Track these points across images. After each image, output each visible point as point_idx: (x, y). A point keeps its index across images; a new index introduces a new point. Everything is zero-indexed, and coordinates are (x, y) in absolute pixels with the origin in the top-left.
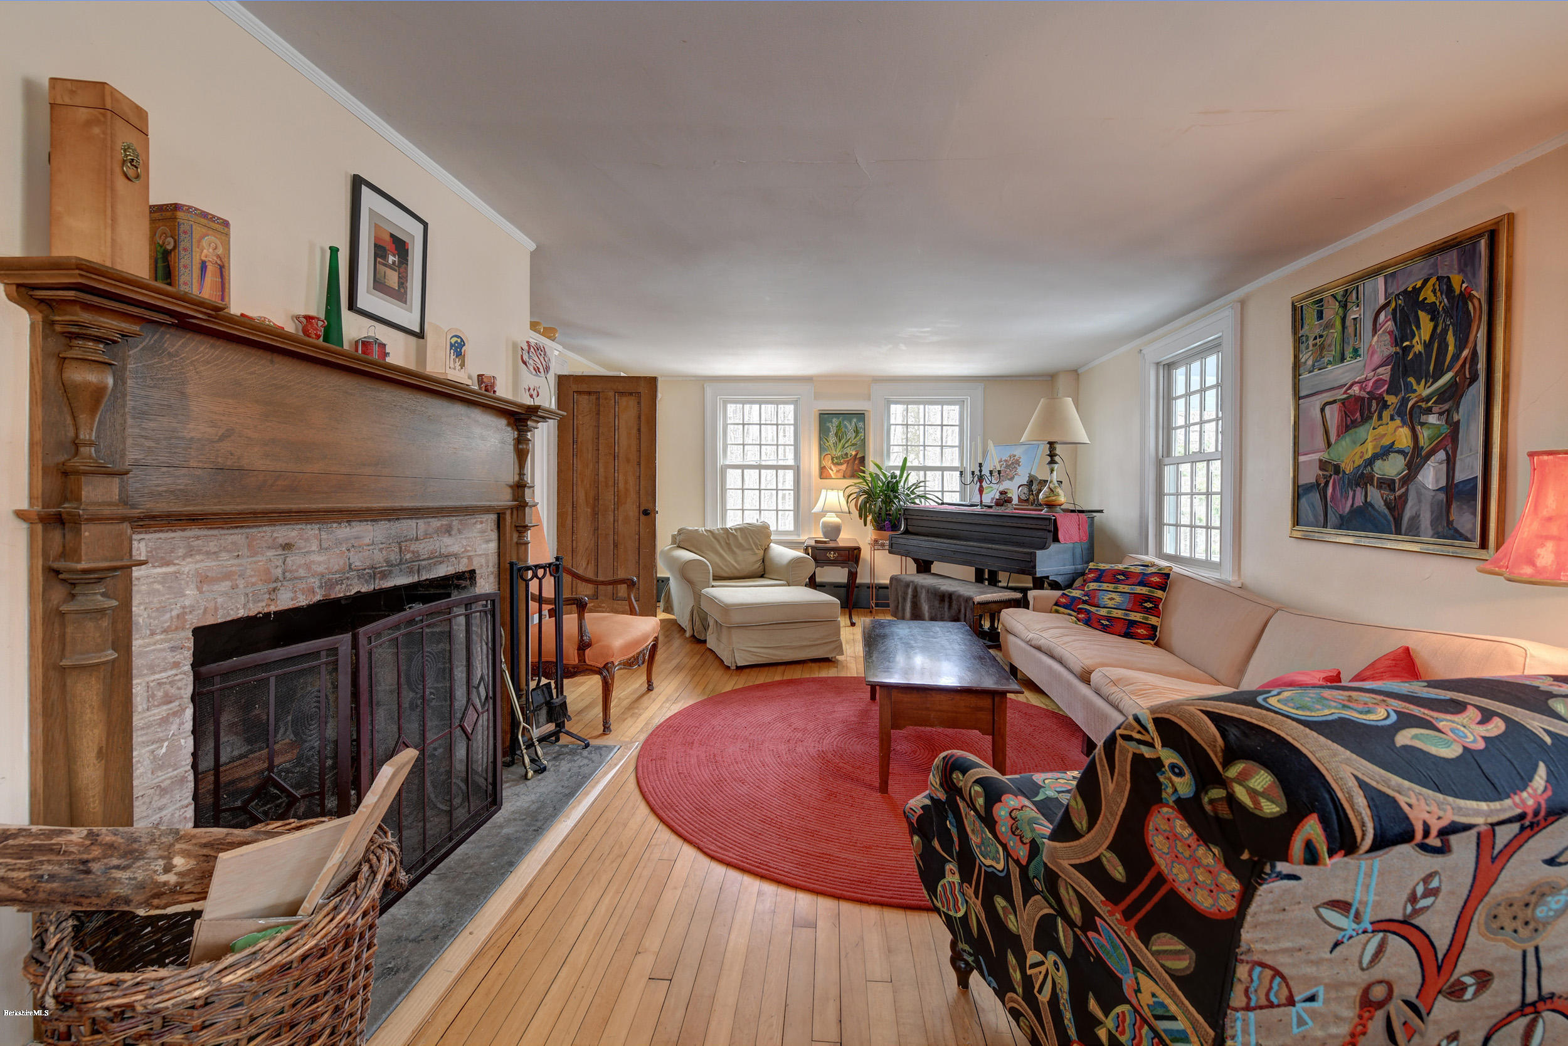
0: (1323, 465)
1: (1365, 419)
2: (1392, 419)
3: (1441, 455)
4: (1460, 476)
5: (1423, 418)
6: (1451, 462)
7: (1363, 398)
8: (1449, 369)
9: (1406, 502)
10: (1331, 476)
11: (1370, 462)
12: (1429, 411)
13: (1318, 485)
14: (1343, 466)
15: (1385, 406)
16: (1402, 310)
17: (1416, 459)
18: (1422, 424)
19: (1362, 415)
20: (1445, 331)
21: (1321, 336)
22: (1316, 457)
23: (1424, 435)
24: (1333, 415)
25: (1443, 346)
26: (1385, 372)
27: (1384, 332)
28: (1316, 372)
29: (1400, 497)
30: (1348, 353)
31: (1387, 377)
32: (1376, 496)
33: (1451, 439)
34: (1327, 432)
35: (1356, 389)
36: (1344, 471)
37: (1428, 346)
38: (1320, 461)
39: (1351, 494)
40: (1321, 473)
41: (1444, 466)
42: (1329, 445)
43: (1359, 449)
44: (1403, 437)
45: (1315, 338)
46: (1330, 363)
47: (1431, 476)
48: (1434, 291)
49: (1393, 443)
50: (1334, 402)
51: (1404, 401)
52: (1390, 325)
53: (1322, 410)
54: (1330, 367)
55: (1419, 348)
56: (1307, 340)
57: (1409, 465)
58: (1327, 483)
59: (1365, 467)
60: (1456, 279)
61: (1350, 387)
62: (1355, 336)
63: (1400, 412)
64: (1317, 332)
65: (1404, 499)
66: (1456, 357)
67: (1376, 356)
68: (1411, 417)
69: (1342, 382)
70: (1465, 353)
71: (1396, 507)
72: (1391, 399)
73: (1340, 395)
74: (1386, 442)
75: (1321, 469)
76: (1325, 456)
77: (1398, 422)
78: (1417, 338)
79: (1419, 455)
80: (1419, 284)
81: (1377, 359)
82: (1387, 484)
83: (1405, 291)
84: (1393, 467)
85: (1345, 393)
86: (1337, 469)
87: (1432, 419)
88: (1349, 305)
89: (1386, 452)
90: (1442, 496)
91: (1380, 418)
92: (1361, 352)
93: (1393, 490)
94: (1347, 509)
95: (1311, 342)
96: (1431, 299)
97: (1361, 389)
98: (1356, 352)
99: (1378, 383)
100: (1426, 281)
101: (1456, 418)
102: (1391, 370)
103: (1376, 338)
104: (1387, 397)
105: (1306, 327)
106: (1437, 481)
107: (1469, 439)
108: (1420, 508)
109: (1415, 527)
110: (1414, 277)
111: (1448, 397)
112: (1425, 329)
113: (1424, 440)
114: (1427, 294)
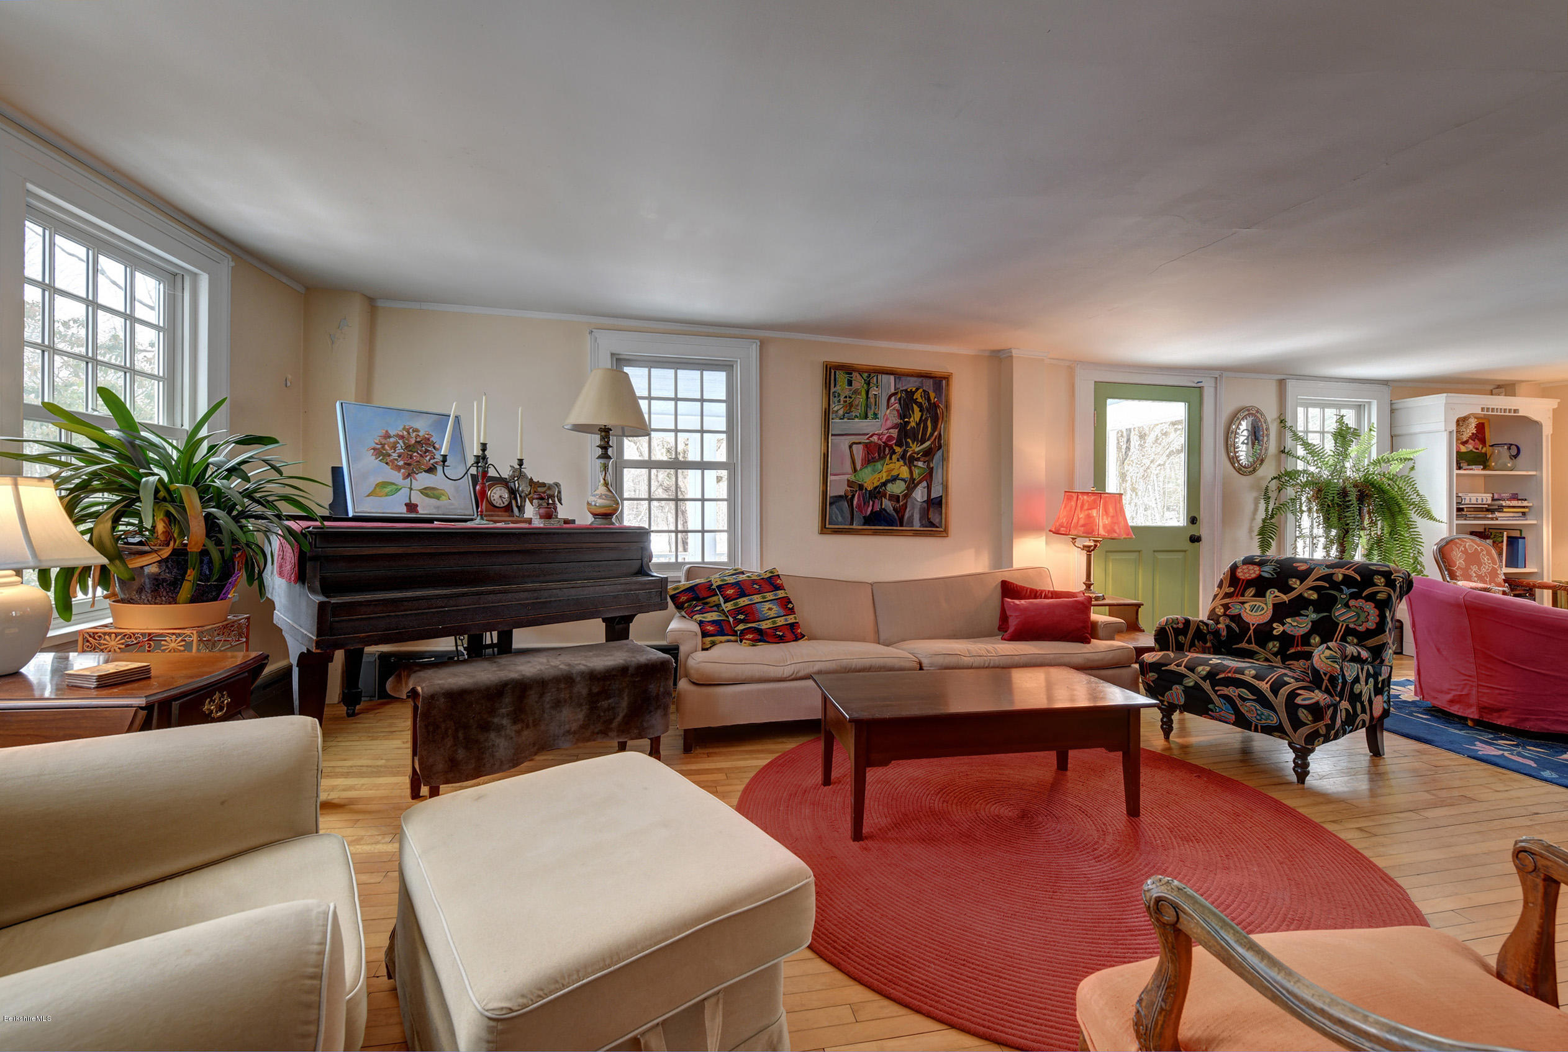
0: (850, 483)
1: (882, 458)
2: (898, 460)
3: (924, 484)
4: (933, 496)
5: (915, 463)
6: (929, 488)
7: (880, 445)
8: (928, 440)
9: (906, 508)
10: (856, 491)
11: (884, 484)
12: (918, 459)
13: (846, 497)
14: (865, 485)
15: (894, 452)
16: (904, 400)
17: (912, 485)
18: (915, 466)
19: (879, 455)
20: (926, 419)
21: (850, 397)
22: (846, 477)
23: (916, 472)
24: (859, 451)
25: (925, 428)
26: (894, 433)
27: (894, 409)
28: (846, 420)
29: (902, 505)
30: (870, 415)
31: (895, 436)
32: (887, 504)
33: (929, 476)
34: (853, 462)
35: (875, 438)
36: (866, 489)
37: (918, 424)
38: (848, 481)
39: (871, 503)
40: (849, 489)
41: (926, 489)
42: (855, 470)
43: (877, 476)
44: (904, 472)
45: (846, 397)
46: (856, 417)
47: (919, 495)
48: (921, 396)
49: (899, 475)
50: (860, 443)
51: (905, 452)
52: (897, 406)
53: (850, 447)
54: (856, 420)
55: (913, 424)
56: (839, 396)
57: (907, 488)
58: (853, 496)
59: (881, 487)
60: (932, 395)
61: (871, 436)
62: (876, 405)
63: (903, 457)
64: (847, 393)
65: (905, 506)
66: (932, 434)
67: (888, 422)
68: (910, 461)
69: (865, 432)
70: (936, 433)
71: (900, 511)
72: (897, 449)
73: (864, 439)
74: (894, 473)
75: (848, 486)
76: (852, 478)
77: (902, 463)
78: (912, 419)
79: (913, 483)
80: (914, 390)
81: (889, 424)
82: (895, 498)
83: (906, 391)
84: (898, 488)
85: (868, 439)
86: (861, 487)
87: (920, 464)
88: (871, 385)
89: (895, 479)
90: (925, 505)
91: (891, 458)
92: (879, 416)
93: (898, 501)
94: (868, 513)
95: (842, 399)
96: (920, 400)
97: (879, 439)
98: (875, 416)
99: (890, 438)
100: (917, 389)
101: (931, 466)
102: (898, 432)
103: (889, 411)
104: (895, 447)
105: (838, 387)
106: (923, 497)
107: (937, 477)
108: (914, 513)
109: (911, 522)
110: (911, 384)
111: (928, 454)
112: (917, 415)
113: (916, 475)
114: (917, 396)
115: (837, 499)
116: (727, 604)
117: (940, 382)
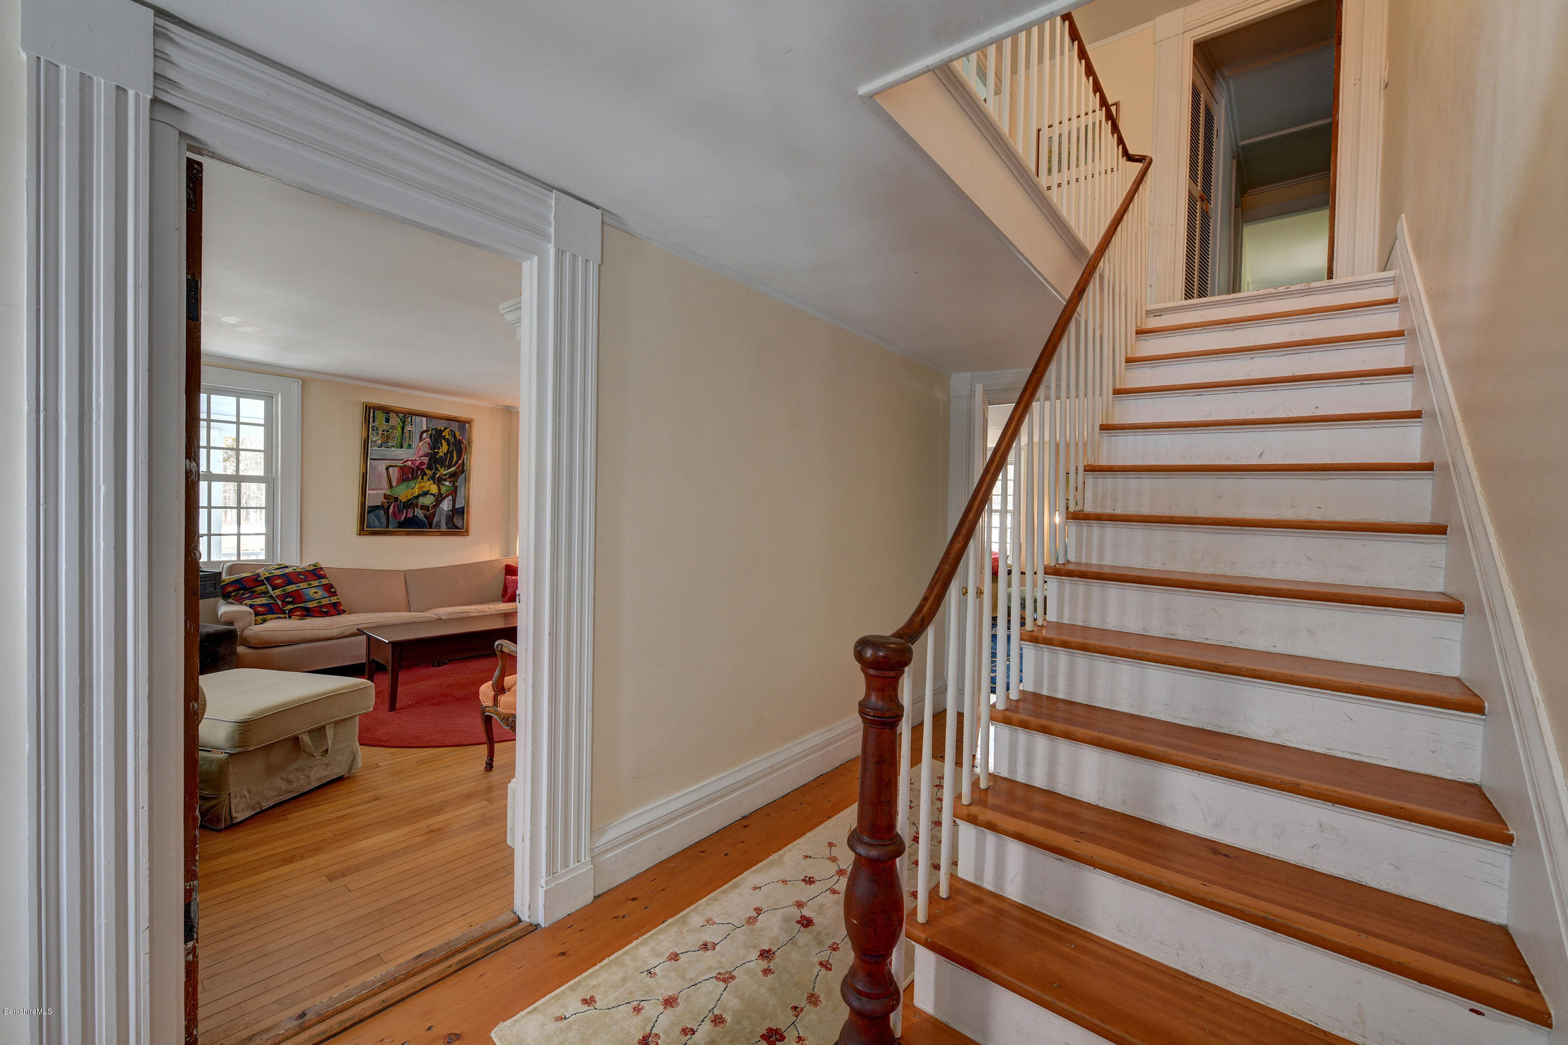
0: (386, 496)
1: (415, 478)
2: (429, 480)
3: (450, 497)
4: (457, 506)
5: (443, 482)
6: (454, 501)
7: (414, 468)
8: (454, 466)
9: (435, 514)
10: (392, 503)
11: (417, 497)
12: (445, 480)
13: (383, 506)
14: (400, 498)
15: (425, 474)
16: (434, 436)
17: (440, 498)
18: (443, 485)
19: (412, 476)
20: (453, 451)
21: (387, 431)
22: (383, 492)
24: (394, 473)
25: (452, 457)
26: (426, 460)
27: (426, 442)
28: (383, 448)
29: (432, 513)
30: (405, 445)
31: (426, 462)
32: (419, 513)
33: (454, 492)
34: (390, 481)
35: (409, 463)
36: (401, 501)
37: (446, 454)
38: (385, 495)
39: (405, 511)
40: (385, 501)
41: (452, 502)
42: (391, 487)
43: (410, 491)
44: (434, 489)
45: (384, 431)
46: (393, 446)
47: (446, 505)
48: (449, 434)
49: (429, 491)
50: (396, 466)
51: (435, 474)
52: (428, 440)
53: (387, 469)
54: (393, 449)
55: (442, 454)
56: (377, 430)
57: (436, 500)
58: (389, 506)
59: (414, 499)
60: (458, 434)
61: (406, 462)
62: (410, 438)
63: (433, 478)
64: (385, 428)
65: (434, 513)
66: (456, 462)
67: (421, 452)
68: (439, 481)
69: (401, 458)
70: (460, 462)
71: (430, 518)
72: (428, 472)
73: (399, 464)
74: (425, 489)
75: (385, 498)
76: (388, 492)
77: (431, 482)
78: (441, 450)
79: (441, 497)
80: (442, 429)
81: (421, 453)
82: (427, 508)
83: (436, 429)
84: (428, 501)
85: (402, 463)
86: (396, 499)
87: (447, 483)
88: (406, 423)
89: (425, 494)
90: (450, 513)
91: (422, 478)
92: (413, 447)
93: (428, 510)
94: (402, 519)
95: (380, 432)
96: (447, 437)
97: (412, 464)
98: (410, 446)
99: (422, 463)
100: (445, 429)
101: (456, 484)
102: (429, 459)
103: (421, 443)
104: (426, 470)
105: (376, 423)
106: (449, 507)
107: (461, 493)
108: (441, 518)
109: (438, 525)
110: (441, 425)
111: (454, 476)
112: (444, 448)
113: (443, 490)
114: (446, 434)
115: (373, 509)
116: (275, 591)
117: (464, 424)
